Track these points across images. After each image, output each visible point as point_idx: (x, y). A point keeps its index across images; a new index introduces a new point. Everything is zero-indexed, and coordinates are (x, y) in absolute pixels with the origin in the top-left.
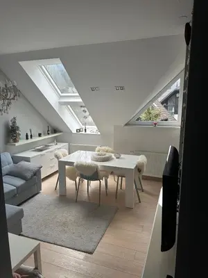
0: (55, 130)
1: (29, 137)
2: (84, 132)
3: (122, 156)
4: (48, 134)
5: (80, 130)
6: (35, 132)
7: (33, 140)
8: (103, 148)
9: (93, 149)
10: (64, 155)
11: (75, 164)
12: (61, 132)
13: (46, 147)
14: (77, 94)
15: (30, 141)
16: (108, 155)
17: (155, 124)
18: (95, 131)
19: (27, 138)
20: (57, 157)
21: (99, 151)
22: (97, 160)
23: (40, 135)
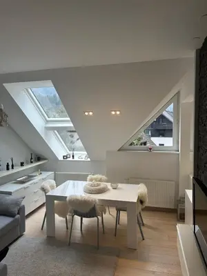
0: (39, 158)
1: (10, 167)
2: (71, 159)
3: (120, 185)
4: (32, 162)
5: (66, 156)
6: (17, 161)
7: (15, 171)
8: (95, 176)
9: (84, 178)
10: (52, 188)
11: (68, 199)
12: (45, 159)
13: (30, 178)
14: (69, 119)
15: (11, 171)
16: (103, 185)
17: (150, 149)
18: (84, 157)
19: (8, 169)
20: (44, 190)
21: (91, 180)
22: (91, 192)
23: (22, 164)
